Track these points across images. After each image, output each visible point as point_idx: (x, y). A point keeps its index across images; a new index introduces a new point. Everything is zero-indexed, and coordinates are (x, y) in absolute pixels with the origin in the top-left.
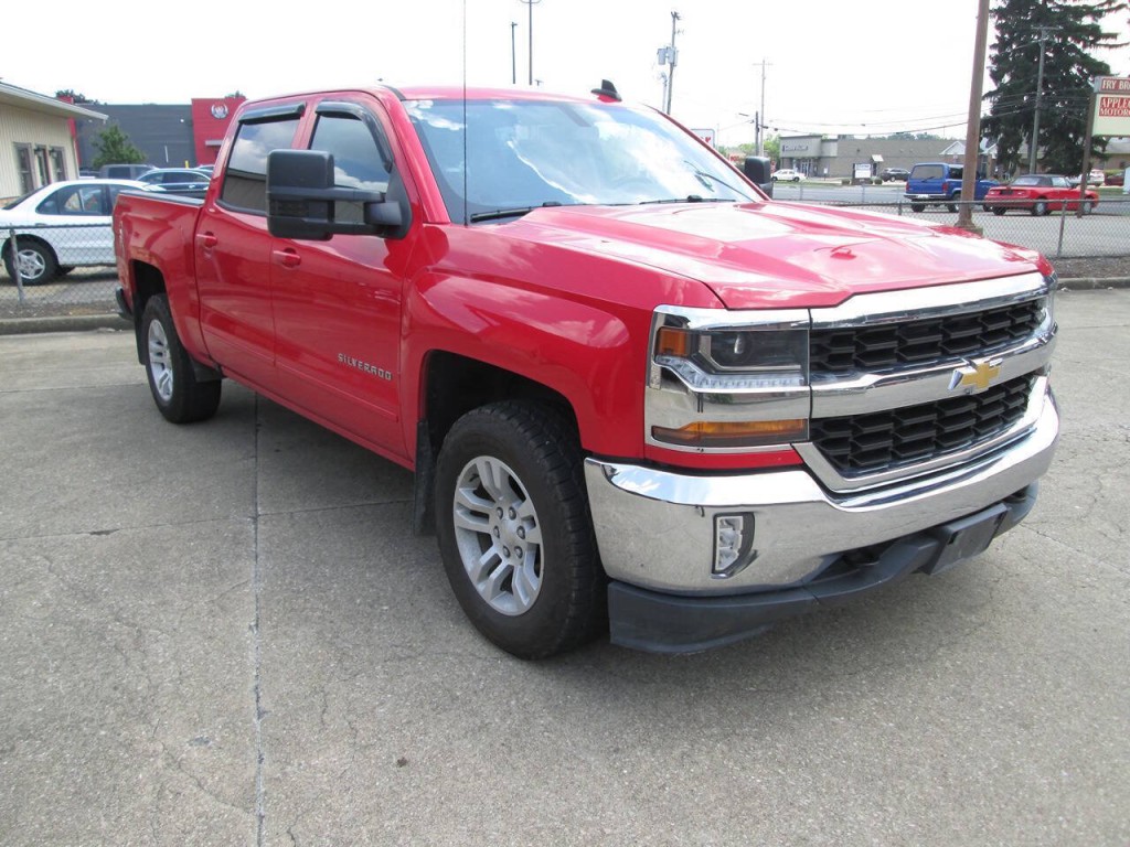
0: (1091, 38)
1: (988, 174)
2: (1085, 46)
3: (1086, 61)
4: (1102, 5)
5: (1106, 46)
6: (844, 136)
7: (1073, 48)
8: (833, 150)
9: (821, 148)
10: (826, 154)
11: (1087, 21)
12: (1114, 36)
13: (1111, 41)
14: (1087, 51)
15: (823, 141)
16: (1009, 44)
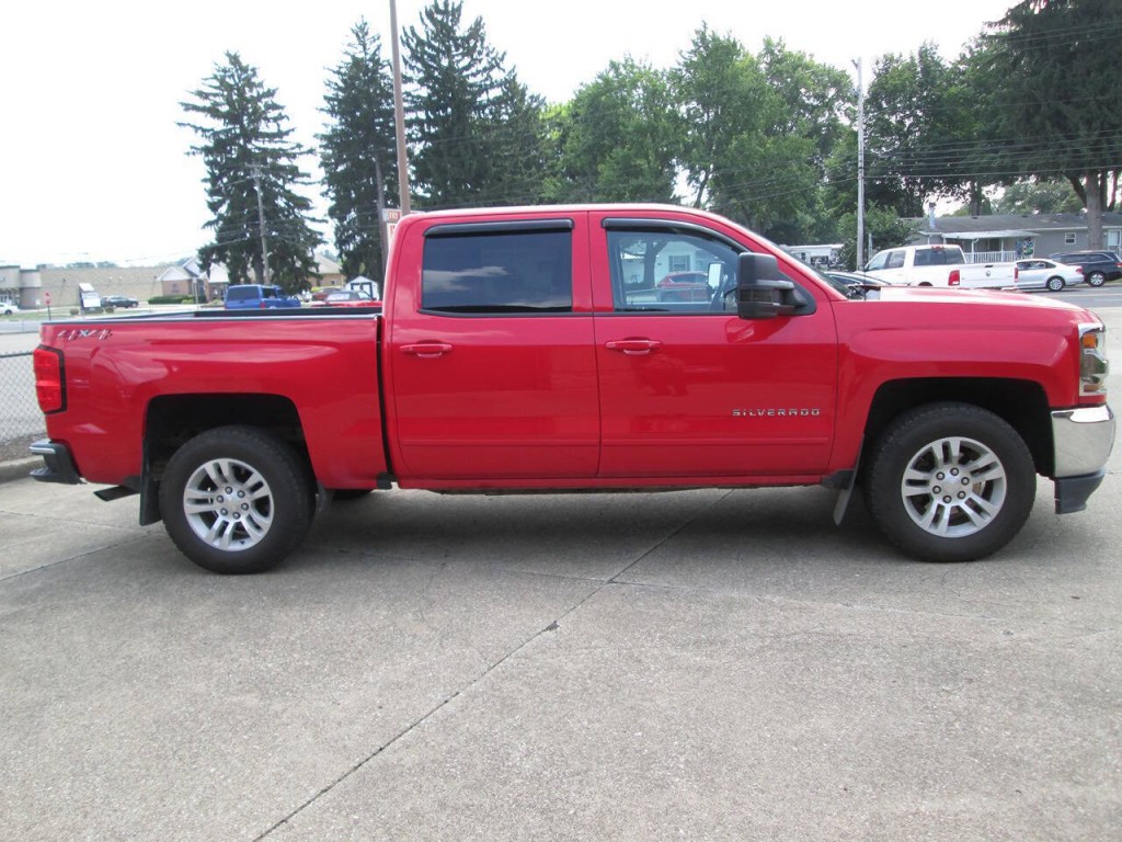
0: (290, 177)
1: (208, 298)
2: (284, 182)
3: (289, 196)
4: (293, 148)
5: (303, 183)
6: (44, 266)
7: (277, 185)
8: (36, 281)
9: (21, 278)
10: (28, 285)
11: (283, 161)
12: (308, 175)
13: (305, 179)
14: (287, 187)
15: (23, 272)
16: (220, 178)
